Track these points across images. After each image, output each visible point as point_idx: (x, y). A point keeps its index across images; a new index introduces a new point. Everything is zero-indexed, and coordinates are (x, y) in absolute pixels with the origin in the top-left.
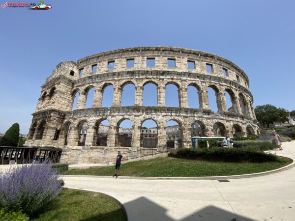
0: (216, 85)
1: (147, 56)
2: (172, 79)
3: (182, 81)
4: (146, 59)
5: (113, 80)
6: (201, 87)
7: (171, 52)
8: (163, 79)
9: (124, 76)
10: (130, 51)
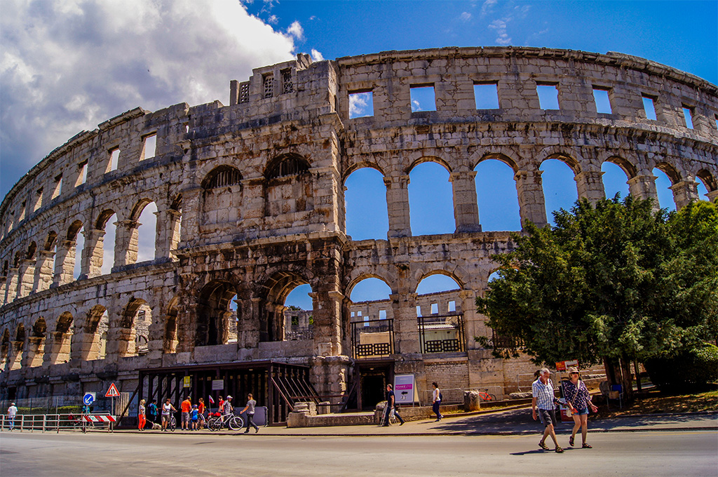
1: (593, 80)
2: (664, 155)
3: (684, 161)
5: (511, 146)
7: (645, 76)
8: (645, 155)
9: (542, 134)
10: (541, 58)
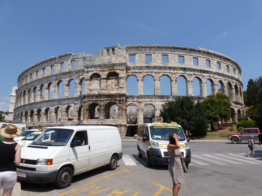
0: (231, 82)
1: (193, 56)
2: (210, 76)
3: (215, 78)
4: (192, 58)
5: (170, 73)
6: (224, 84)
7: (208, 54)
8: (205, 76)
9: (178, 70)
